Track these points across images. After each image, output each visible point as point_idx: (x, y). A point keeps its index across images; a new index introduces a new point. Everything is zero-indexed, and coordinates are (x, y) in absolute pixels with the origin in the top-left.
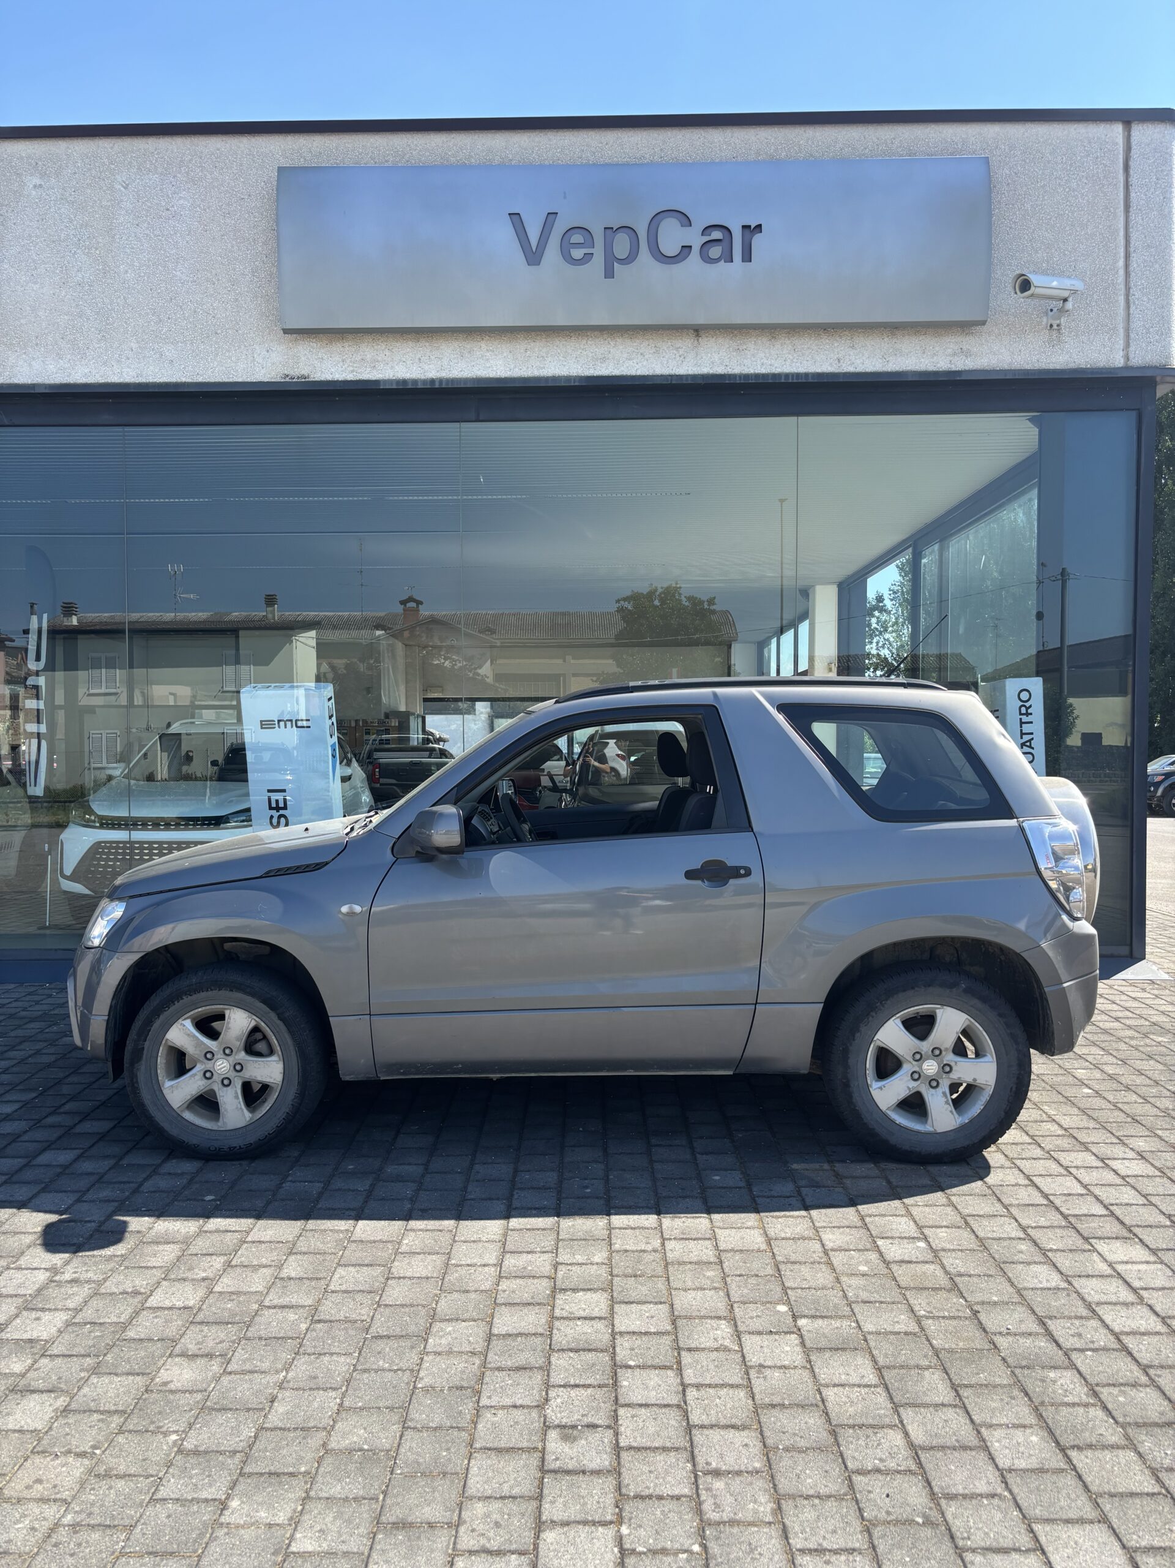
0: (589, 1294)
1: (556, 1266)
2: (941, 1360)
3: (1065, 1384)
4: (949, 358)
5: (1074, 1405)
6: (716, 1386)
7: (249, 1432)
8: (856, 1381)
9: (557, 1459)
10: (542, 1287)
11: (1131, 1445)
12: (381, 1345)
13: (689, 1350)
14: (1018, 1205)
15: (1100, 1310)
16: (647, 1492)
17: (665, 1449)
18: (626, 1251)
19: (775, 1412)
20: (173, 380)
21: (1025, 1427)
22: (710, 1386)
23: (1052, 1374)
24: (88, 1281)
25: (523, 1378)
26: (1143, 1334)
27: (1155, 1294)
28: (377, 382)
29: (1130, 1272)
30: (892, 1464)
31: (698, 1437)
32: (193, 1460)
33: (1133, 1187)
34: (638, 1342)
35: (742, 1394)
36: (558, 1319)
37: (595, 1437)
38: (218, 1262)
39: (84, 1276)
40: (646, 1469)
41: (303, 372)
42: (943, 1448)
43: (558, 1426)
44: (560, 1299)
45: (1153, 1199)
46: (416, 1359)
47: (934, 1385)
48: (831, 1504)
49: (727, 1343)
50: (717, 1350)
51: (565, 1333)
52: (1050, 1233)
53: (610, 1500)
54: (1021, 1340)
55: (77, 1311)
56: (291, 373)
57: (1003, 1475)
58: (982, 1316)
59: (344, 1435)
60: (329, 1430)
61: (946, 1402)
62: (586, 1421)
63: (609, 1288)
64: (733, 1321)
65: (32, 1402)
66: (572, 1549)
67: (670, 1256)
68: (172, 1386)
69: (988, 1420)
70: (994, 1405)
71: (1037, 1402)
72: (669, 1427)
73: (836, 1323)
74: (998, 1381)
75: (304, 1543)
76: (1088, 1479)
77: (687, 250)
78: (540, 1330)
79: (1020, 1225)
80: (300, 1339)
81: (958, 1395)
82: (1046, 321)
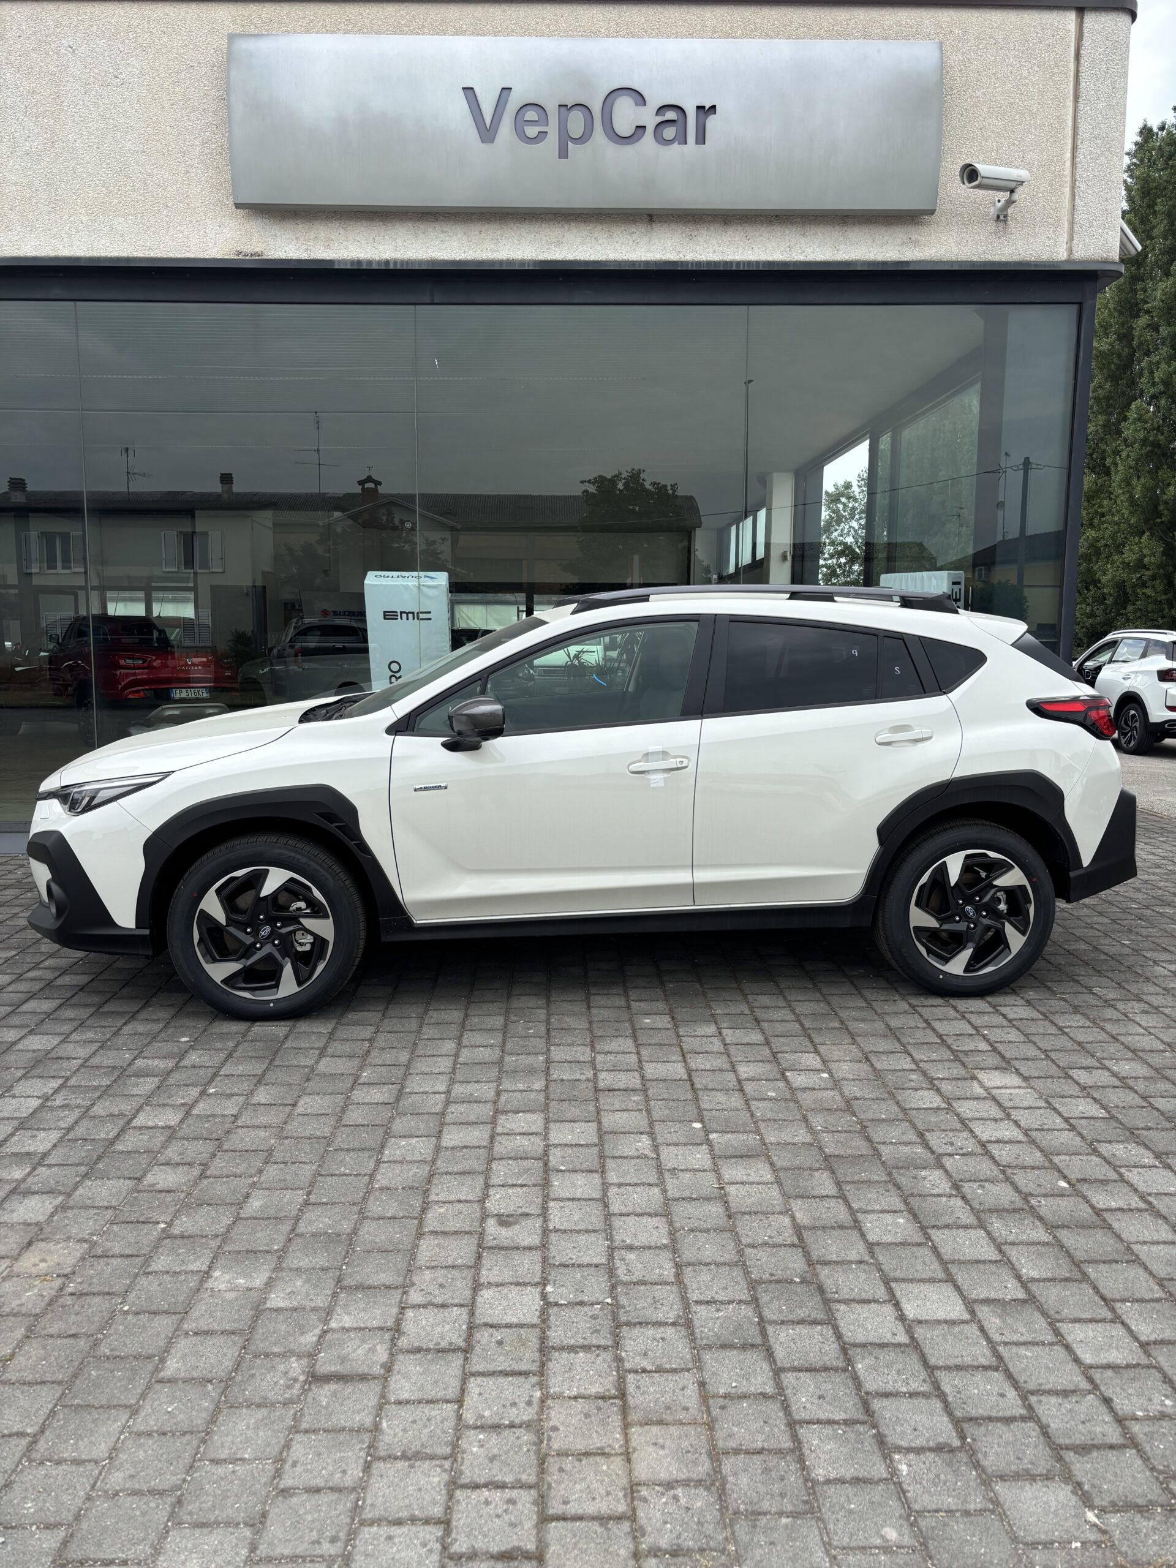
0: (528, 1115)
1: (498, 1093)
2: (829, 1163)
3: (934, 1180)
4: (898, 248)
5: (939, 1195)
6: (636, 1184)
7: (227, 1220)
8: (757, 1179)
9: (495, 1239)
10: (486, 1110)
11: (982, 1225)
12: (342, 1155)
13: (614, 1157)
14: (915, 1044)
15: (971, 1125)
16: (570, 1262)
17: (587, 1231)
18: (562, 1080)
19: (683, 1203)
20: (124, 254)
21: (895, 1212)
22: (629, 1185)
23: (923, 1173)
24: (78, 1106)
25: (468, 1181)
26: (1006, 1142)
27: (1022, 1112)
28: (331, 262)
29: (1003, 1095)
30: (780, 1240)
31: (617, 1222)
32: (178, 1242)
33: (1018, 1029)
34: (569, 1151)
35: (656, 1190)
36: (498, 1134)
37: (529, 1223)
38: (195, 1092)
39: (73, 1102)
40: (569, 1245)
41: (256, 250)
42: (824, 1228)
43: (496, 1215)
44: (502, 1119)
45: (1034, 1038)
46: (372, 1165)
47: (824, 1183)
48: (725, 1270)
49: (647, 1152)
50: (638, 1157)
51: (503, 1146)
52: (940, 1066)
53: (538, 1268)
54: (902, 1148)
55: (69, 1130)
56: (245, 250)
57: (871, 1247)
58: (870, 1130)
59: (311, 1222)
60: (297, 1219)
61: (830, 1194)
62: (520, 1211)
63: (545, 1108)
64: (651, 1134)
65: (33, 1202)
66: (505, 1303)
67: (601, 1085)
68: (159, 1187)
69: (864, 1207)
70: (869, 1196)
71: (907, 1193)
72: (593, 1216)
73: (742, 1137)
74: (876, 1178)
75: (277, 1300)
76: (942, 1250)
77: (641, 130)
78: (484, 1144)
79: (913, 1060)
80: (270, 1151)
81: (840, 1189)
82: (993, 211)
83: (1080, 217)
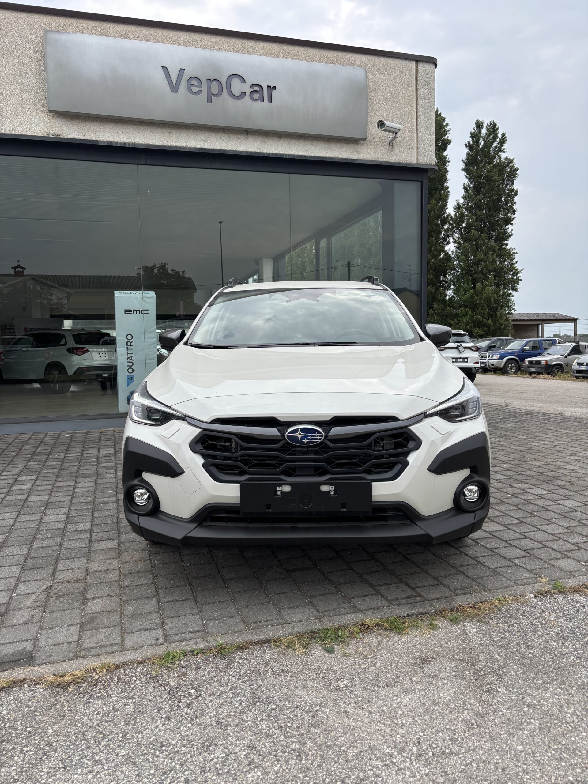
4: (351, 153)
28: (97, 141)
41: (58, 133)
56: (52, 132)
77: (244, 94)
82: (387, 141)
83: (421, 146)
